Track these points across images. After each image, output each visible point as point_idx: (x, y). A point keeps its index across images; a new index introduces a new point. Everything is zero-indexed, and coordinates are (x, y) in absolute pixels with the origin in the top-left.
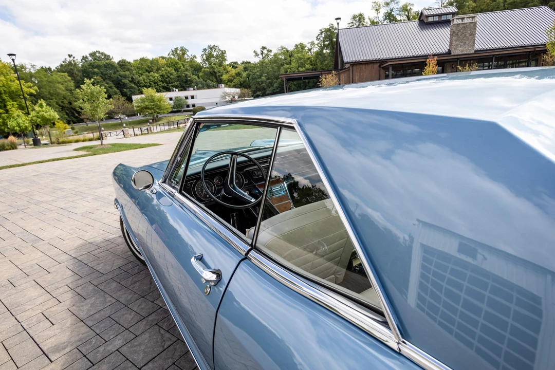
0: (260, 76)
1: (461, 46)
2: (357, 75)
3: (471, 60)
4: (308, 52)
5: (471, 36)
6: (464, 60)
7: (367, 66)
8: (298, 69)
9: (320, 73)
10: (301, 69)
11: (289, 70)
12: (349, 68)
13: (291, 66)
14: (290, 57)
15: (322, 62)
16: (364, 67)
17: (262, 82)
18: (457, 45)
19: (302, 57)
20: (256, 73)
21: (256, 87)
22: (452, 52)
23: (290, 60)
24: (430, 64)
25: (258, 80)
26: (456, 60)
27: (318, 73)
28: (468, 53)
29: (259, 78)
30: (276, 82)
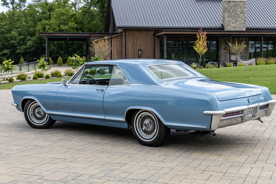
0: (9, 31)
1: (233, 22)
2: (131, 42)
3: (242, 37)
4: (71, 7)
5: (242, 14)
6: (236, 37)
7: (141, 32)
8: (59, 26)
9: (88, 35)
10: (63, 27)
11: (47, 27)
12: (121, 33)
13: (51, 22)
14: (49, 10)
15: (90, 21)
16: (137, 33)
17: (12, 38)
18: (230, 21)
19: (65, 12)
20: (4, 26)
21: (3, 44)
22: (225, 28)
23: (50, 15)
24: (200, 38)
25: (6, 35)
26: (229, 36)
27: (86, 35)
28: (240, 30)
29: (7, 33)
30: (30, 40)
